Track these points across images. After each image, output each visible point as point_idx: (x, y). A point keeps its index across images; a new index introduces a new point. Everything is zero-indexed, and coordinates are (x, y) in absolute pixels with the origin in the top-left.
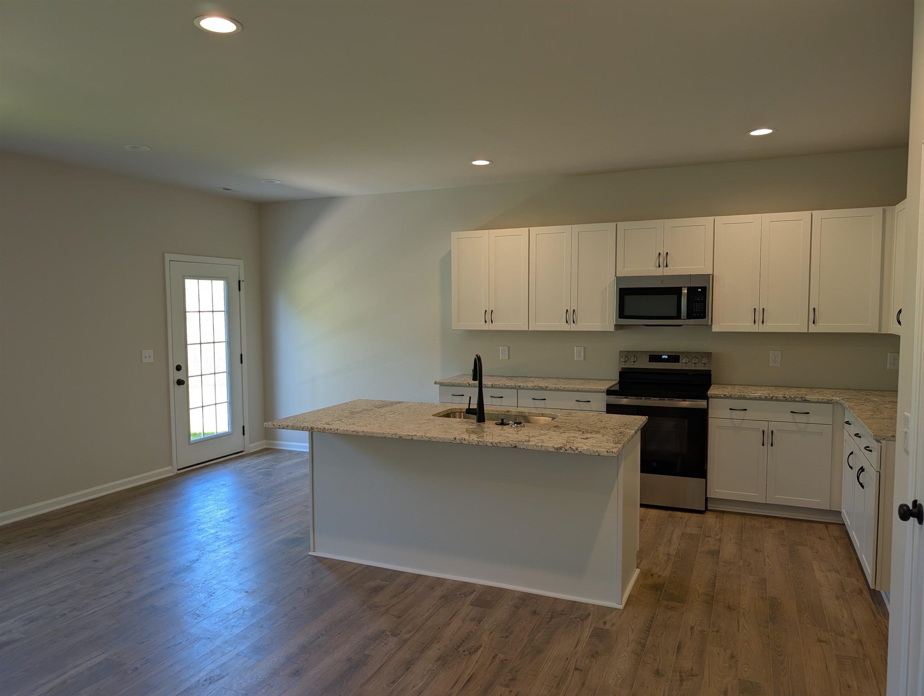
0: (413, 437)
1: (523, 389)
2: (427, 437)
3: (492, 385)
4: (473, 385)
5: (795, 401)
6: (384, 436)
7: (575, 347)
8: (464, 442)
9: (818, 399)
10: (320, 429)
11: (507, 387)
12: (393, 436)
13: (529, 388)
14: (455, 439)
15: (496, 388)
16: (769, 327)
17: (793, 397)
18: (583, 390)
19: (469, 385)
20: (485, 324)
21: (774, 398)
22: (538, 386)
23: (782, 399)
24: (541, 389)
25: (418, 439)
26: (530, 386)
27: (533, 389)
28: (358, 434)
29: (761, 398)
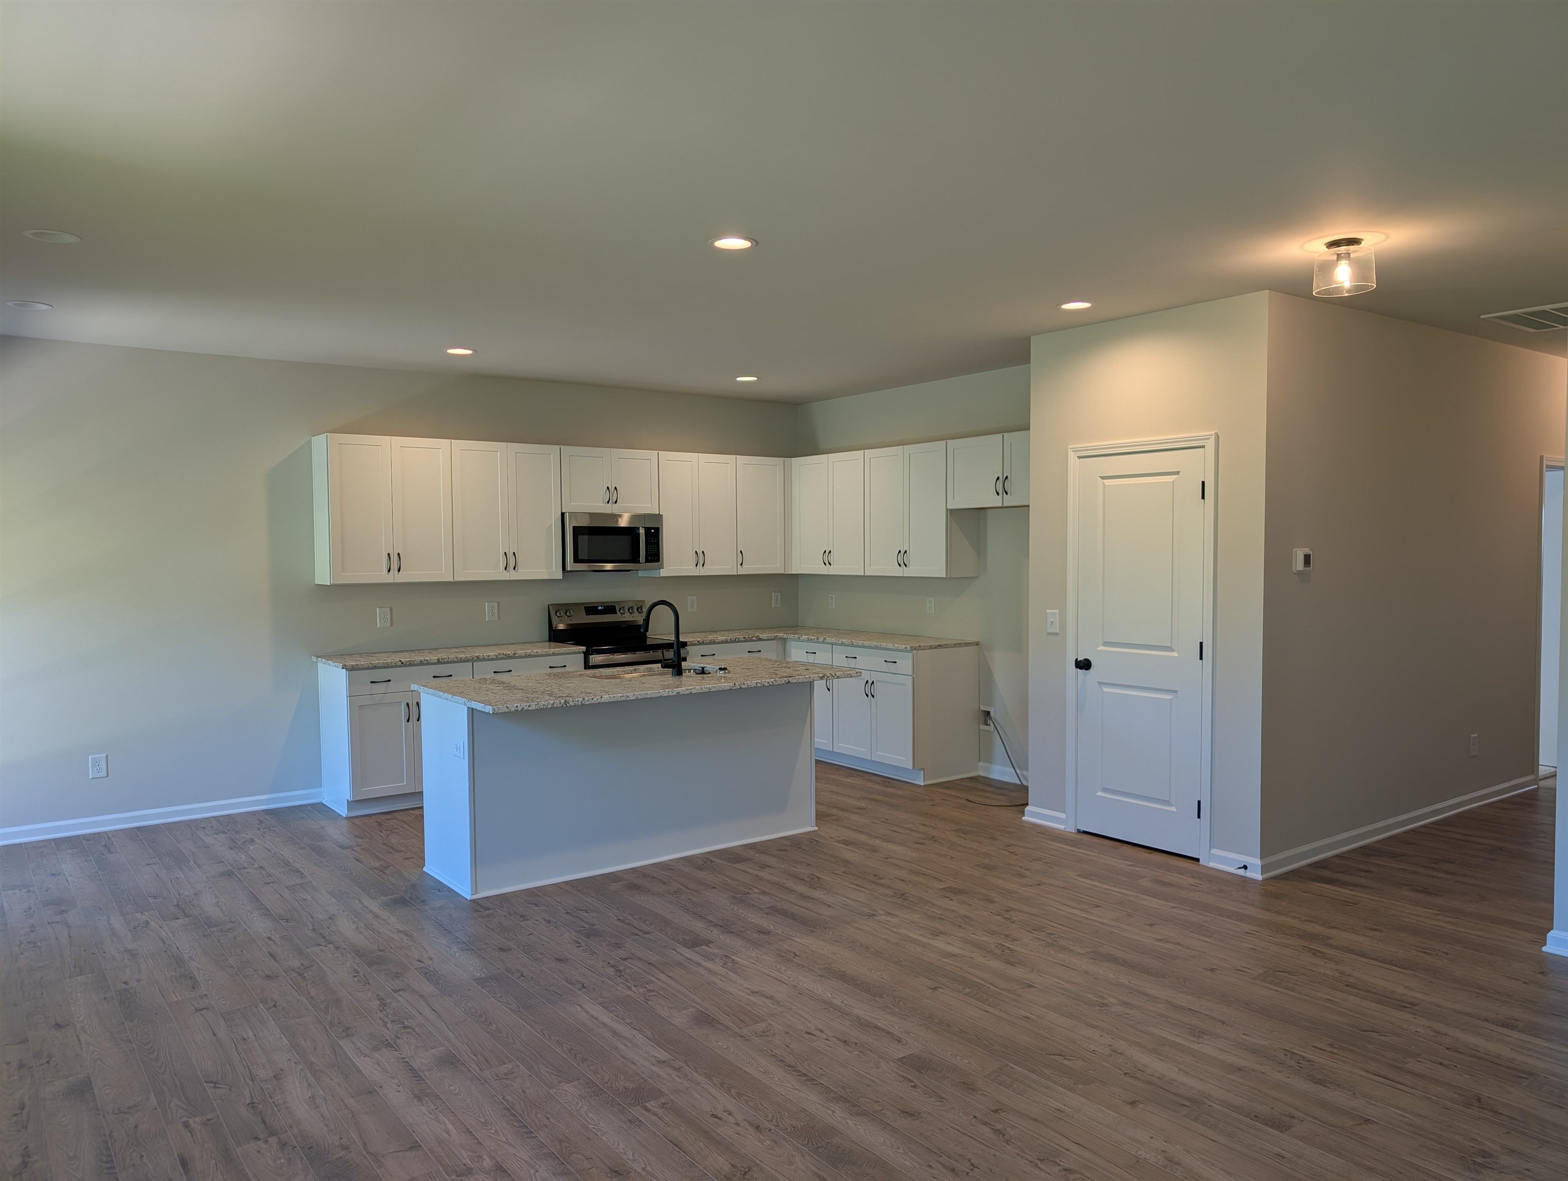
0: (692, 691)
1: (484, 660)
2: (706, 688)
3: (438, 660)
4: (408, 663)
5: (752, 641)
6: (660, 695)
7: (486, 603)
8: (743, 686)
9: (768, 636)
10: (578, 701)
11: (461, 661)
12: (670, 693)
13: (491, 657)
14: (735, 685)
15: (445, 663)
16: (709, 570)
17: (750, 636)
18: (560, 652)
19: (402, 663)
20: (388, 574)
21: (737, 640)
22: (503, 654)
23: (743, 639)
24: (508, 657)
25: (697, 692)
26: (492, 655)
27: (497, 658)
28: (628, 699)
29: (727, 641)
